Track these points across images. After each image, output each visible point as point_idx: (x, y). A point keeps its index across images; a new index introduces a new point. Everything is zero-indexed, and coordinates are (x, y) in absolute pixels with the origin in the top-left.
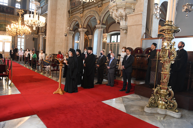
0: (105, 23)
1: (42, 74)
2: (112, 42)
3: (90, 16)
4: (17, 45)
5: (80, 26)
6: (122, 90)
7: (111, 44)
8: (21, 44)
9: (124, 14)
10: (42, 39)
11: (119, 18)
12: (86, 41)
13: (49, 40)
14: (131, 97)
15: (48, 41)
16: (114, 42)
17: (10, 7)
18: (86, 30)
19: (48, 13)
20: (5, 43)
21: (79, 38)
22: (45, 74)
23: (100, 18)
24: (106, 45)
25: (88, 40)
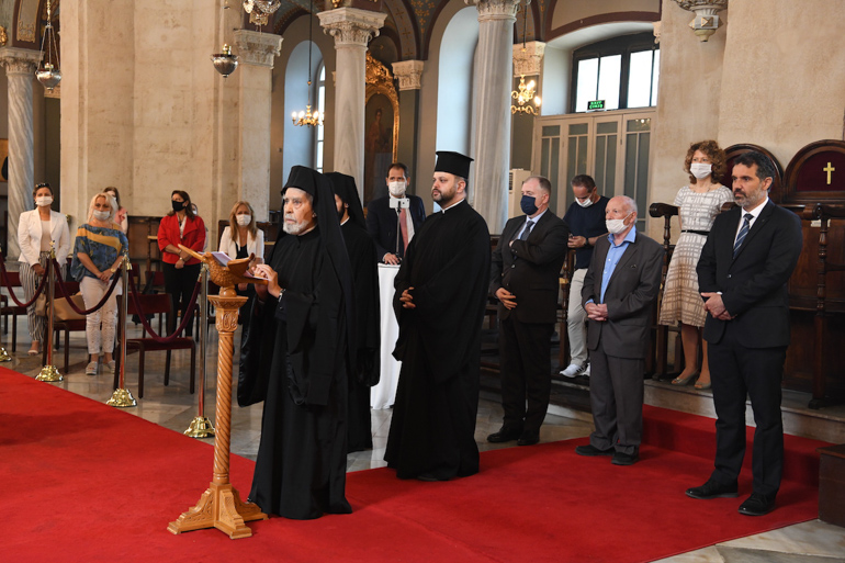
1: (46, 374)
2: (581, 106)
6: (711, 491)
7: (573, 129)
10: (25, 95)
12: (378, 105)
13: (81, 103)
14: (796, 549)
15: (81, 111)
16: (597, 106)
18: (378, 20)
21: (322, 90)
22: (72, 378)
24: (537, 133)
25: (393, 96)
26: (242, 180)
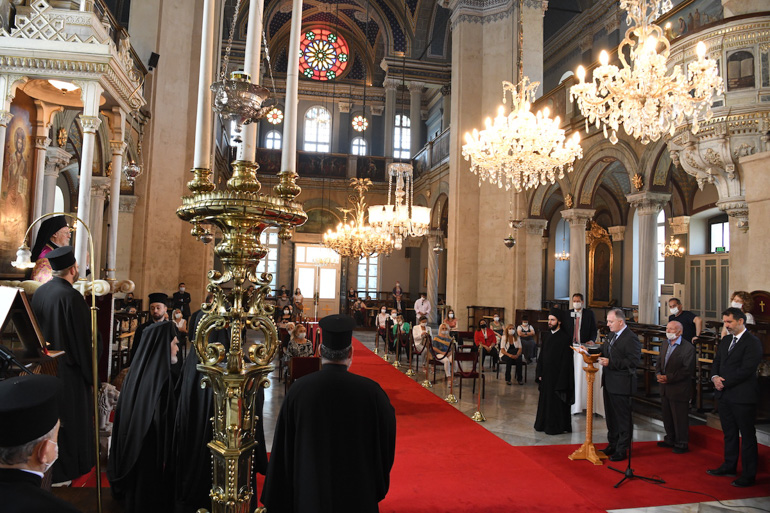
0: (664, 184)
1: (426, 383)
2: (713, 250)
3: (601, 160)
4: (357, 276)
5: (568, 201)
8: (367, 270)
9: (724, 154)
11: (709, 171)
12: (601, 249)
15: (455, 259)
16: (721, 249)
17: (334, 157)
18: (592, 213)
19: (450, 164)
20: (322, 270)
22: (436, 386)
23: (643, 166)
24: (688, 264)
25: (609, 244)
26: (527, 289)
